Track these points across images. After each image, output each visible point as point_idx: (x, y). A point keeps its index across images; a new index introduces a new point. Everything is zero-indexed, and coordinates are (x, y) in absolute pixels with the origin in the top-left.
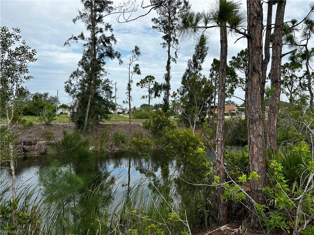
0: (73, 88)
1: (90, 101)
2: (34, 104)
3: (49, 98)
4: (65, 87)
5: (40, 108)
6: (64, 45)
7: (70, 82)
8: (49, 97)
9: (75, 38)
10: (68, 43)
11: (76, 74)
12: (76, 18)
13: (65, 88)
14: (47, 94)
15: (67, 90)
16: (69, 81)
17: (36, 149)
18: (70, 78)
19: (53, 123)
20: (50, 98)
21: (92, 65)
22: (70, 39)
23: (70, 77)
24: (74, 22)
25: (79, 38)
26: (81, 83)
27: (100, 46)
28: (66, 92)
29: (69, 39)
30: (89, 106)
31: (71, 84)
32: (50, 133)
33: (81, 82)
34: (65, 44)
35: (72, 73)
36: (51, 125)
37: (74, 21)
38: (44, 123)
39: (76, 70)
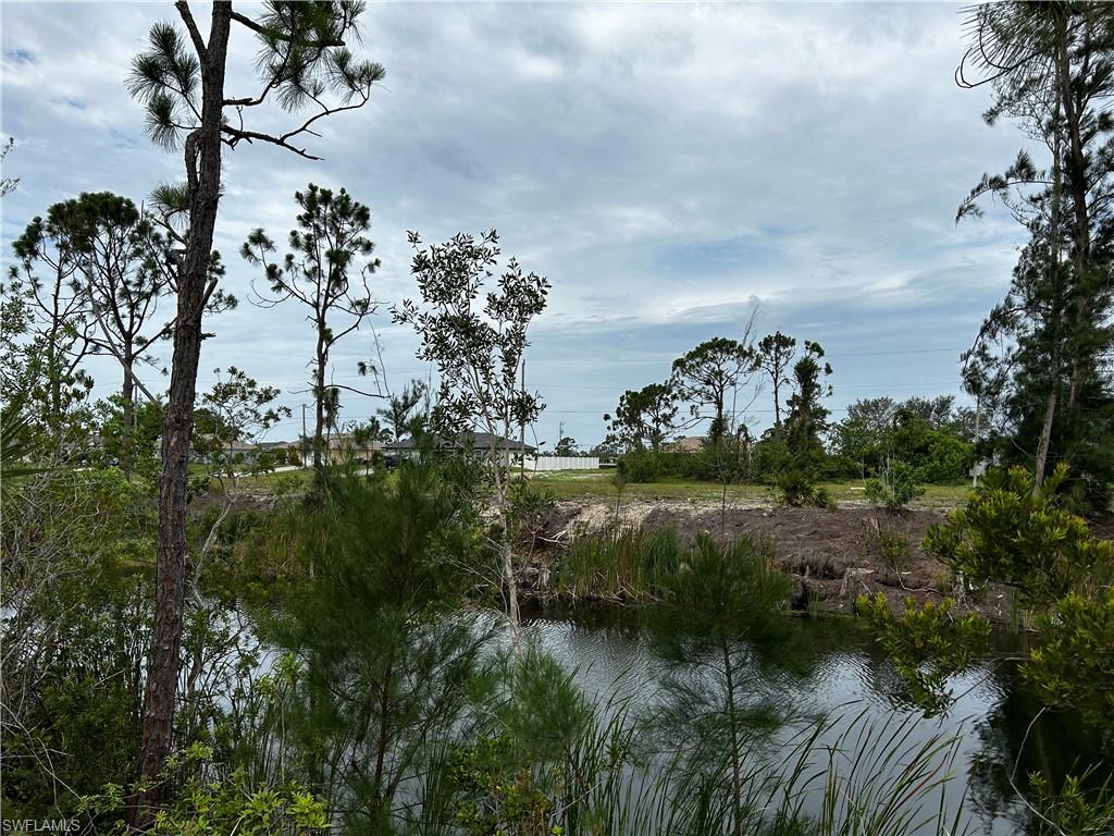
0: (992, 374)
1: (1050, 421)
2: (899, 437)
3: (954, 416)
4: (964, 372)
5: (918, 450)
6: (957, 218)
7: (982, 353)
8: (955, 411)
9: (997, 184)
10: (971, 207)
11: (1001, 319)
12: (999, 105)
13: (963, 379)
14: (948, 401)
15: (973, 382)
16: (977, 349)
17: (843, 592)
18: (980, 339)
19: (910, 505)
20: (957, 414)
21: (1056, 274)
22: (978, 189)
23: (982, 334)
24: (990, 121)
25: (1011, 180)
26: (1025, 353)
27: (1105, 189)
28: (969, 390)
29: (973, 193)
30: (1046, 444)
31: (986, 358)
32: (900, 540)
33: (1024, 348)
34: (960, 214)
35: (989, 319)
36: (907, 514)
37: (991, 116)
38: (881, 504)
39: (1002, 303)
